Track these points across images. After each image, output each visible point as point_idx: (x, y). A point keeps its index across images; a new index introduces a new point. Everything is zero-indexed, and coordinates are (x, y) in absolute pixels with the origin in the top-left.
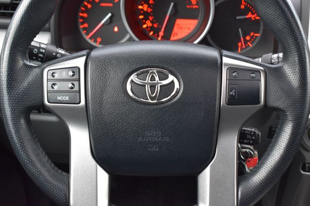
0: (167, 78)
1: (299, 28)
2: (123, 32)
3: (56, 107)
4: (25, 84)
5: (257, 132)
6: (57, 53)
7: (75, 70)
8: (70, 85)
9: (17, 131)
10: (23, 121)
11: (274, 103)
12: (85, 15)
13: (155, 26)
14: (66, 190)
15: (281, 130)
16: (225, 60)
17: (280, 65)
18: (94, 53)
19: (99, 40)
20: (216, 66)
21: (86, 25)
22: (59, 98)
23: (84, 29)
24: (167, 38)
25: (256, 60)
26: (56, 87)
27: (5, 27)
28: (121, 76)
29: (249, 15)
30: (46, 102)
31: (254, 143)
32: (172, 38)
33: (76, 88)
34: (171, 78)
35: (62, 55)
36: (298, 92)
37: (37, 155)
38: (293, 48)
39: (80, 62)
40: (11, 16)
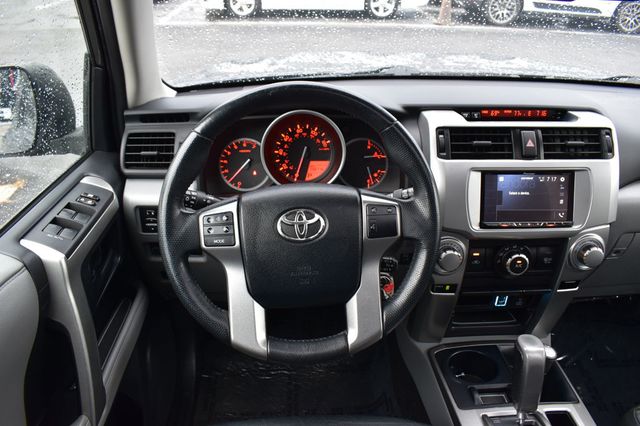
0: (313, 217)
1: (420, 156)
2: (262, 175)
3: (213, 250)
4: (183, 230)
5: (394, 260)
6: (207, 199)
7: (229, 215)
8: (225, 229)
9: (178, 275)
10: (182, 265)
11: (409, 233)
12: (226, 162)
13: (291, 168)
14: (226, 325)
15: (417, 257)
16: (364, 198)
17: (412, 199)
18: (245, 198)
19: (239, 183)
20: (356, 203)
21: (226, 171)
22: (216, 241)
23: (225, 174)
24: (302, 179)
25: (388, 196)
26: (212, 232)
27: (162, 177)
28: (271, 218)
29: (376, 155)
30: (204, 246)
31: (392, 272)
32: (307, 179)
33: (231, 232)
34: (317, 217)
35: (213, 202)
36: (429, 223)
37: (197, 295)
38: (422, 185)
39: (232, 207)
40: (167, 166)
